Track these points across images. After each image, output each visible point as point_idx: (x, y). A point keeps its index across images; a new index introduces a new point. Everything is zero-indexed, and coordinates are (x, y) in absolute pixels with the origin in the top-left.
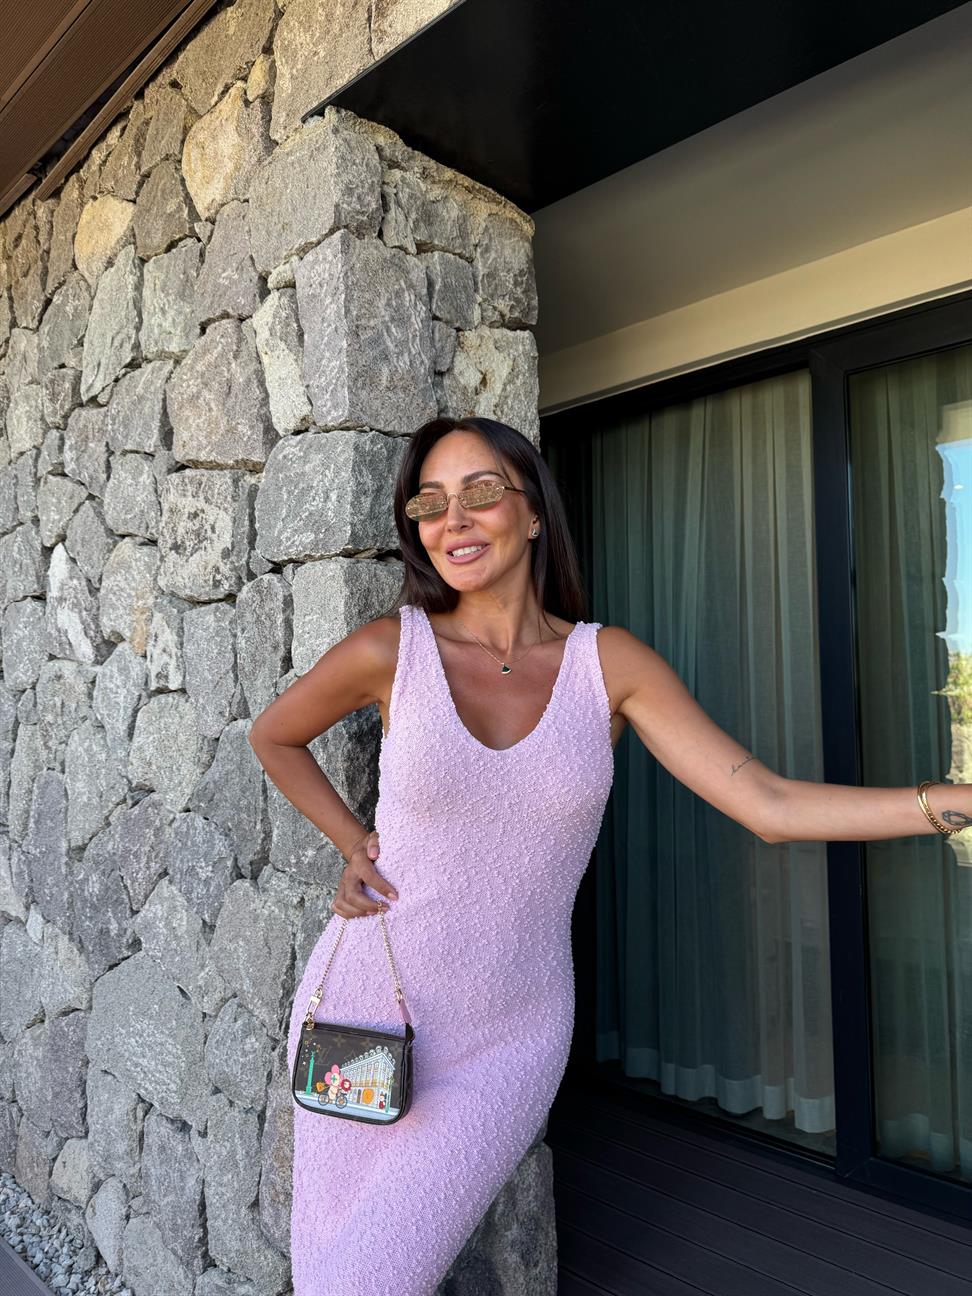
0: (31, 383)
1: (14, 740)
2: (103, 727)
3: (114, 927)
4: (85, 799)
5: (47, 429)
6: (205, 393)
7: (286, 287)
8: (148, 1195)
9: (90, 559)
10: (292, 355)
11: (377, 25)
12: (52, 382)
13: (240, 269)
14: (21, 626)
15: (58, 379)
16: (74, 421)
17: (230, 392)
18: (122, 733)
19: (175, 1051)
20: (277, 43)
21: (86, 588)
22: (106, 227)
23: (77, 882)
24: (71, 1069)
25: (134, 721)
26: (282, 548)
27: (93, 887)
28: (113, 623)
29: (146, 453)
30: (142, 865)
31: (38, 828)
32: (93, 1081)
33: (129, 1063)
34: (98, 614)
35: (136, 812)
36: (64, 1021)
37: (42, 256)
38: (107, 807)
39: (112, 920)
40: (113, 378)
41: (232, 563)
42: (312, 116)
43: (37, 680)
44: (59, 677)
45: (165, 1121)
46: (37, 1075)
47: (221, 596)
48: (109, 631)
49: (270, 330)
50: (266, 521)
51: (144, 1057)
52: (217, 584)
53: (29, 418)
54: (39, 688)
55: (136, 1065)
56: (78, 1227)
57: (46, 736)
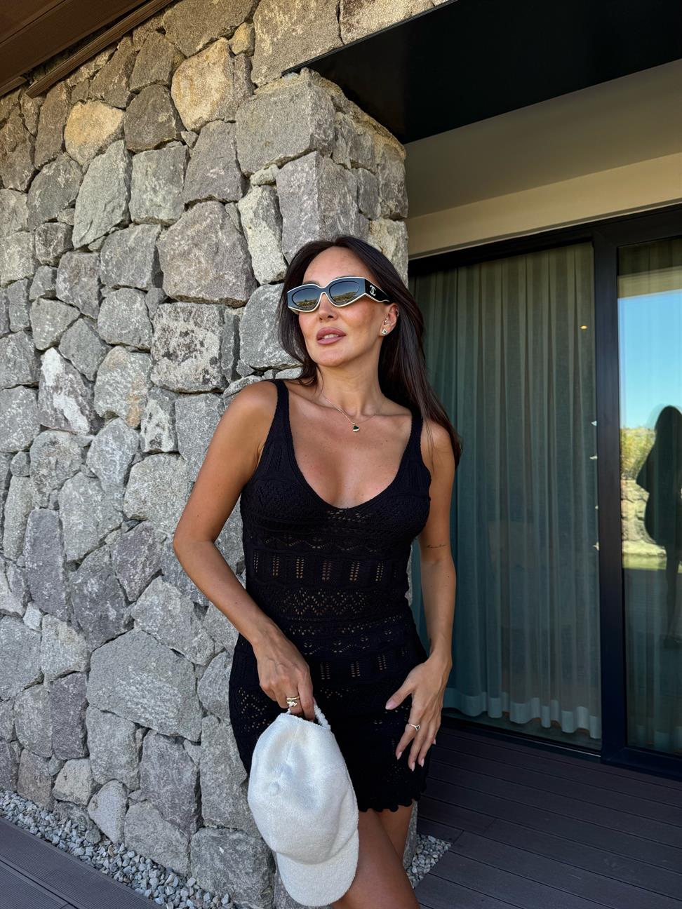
0: (21, 230)
1: (7, 488)
2: (96, 477)
3: (112, 614)
4: (80, 527)
5: (38, 264)
6: (196, 251)
7: (266, 184)
8: (146, 788)
9: (85, 359)
10: (271, 231)
11: (346, 19)
12: (45, 231)
13: (226, 168)
14: (14, 406)
15: (50, 229)
16: (66, 261)
17: (217, 252)
18: (118, 481)
19: (172, 691)
20: (258, 17)
21: (81, 380)
22: (98, 124)
23: (76, 585)
24: (72, 713)
25: (128, 473)
26: (265, 359)
27: (92, 588)
28: (109, 406)
29: (136, 288)
30: (138, 570)
31: (34, 549)
32: (94, 719)
33: (129, 703)
34: (93, 399)
35: (132, 535)
36: (63, 681)
37: (30, 137)
38: (103, 532)
39: (110, 609)
40: (104, 233)
41: (220, 367)
42: (291, 72)
43: (30, 445)
44: (53, 443)
45: (162, 738)
46: (38, 720)
47: (209, 390)
48: (104, 411)
49: (254, 212)
50: (249, 341)
51: (143, 698)
52: (206, 381)
53: (21, 257)
54: (32, 450)
55: (137, 704)
56: (80, 818)
57: (40, 485)
